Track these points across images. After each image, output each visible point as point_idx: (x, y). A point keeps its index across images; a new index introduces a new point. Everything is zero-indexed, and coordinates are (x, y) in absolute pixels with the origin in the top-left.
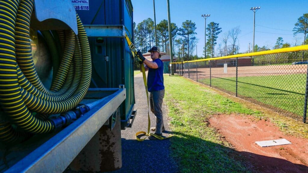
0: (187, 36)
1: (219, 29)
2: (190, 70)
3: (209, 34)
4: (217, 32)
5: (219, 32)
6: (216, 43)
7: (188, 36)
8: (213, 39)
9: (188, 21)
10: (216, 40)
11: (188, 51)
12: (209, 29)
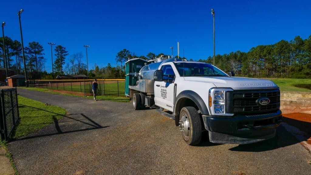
0: (34, 55)
1: (66, 52)
2: (40, 84)
3: (57, 55)
4: (64, 54)
5: (66, 55)
6: (64, 63)
7: (36, 55)
8: (61, 59)
9: (35, 42)
10: (64, 60)
11: (36, 67)
12: (57, 51)
